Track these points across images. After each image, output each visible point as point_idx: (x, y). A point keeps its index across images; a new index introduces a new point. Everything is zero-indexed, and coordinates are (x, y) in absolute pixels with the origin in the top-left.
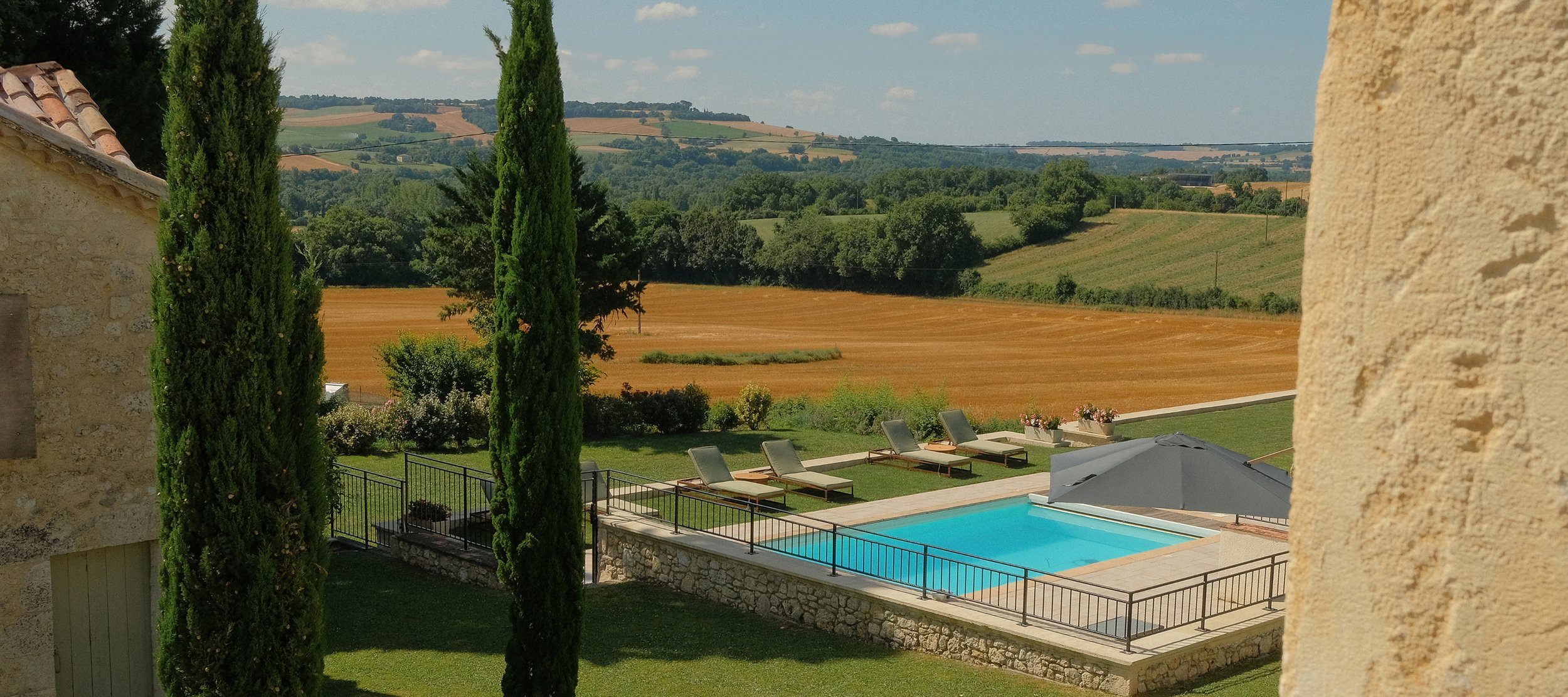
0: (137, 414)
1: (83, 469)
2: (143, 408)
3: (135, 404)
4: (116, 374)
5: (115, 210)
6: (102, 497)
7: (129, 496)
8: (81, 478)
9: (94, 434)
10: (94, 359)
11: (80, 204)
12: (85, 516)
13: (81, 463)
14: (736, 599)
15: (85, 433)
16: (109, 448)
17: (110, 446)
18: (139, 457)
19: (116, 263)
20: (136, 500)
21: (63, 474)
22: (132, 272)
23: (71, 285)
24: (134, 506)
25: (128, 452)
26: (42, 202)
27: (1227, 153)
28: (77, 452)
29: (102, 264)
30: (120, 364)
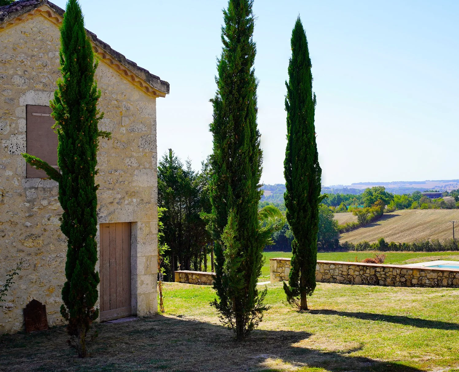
0: (130, 167)
1: (111, 188)
2: (132, 164)
3: (129, 163)
4: (123, 149)
5: (124, 82)
6: (117, 200)
7: (126, 202)
8: (111, 191)
9: (115, 173)
10: (116, 142)
11: (113, 78)
12: (112, 208)
13: (110, 185)
14: (344, 280)
15: (113, 173)
16: (120, 180)
17: (121, 180)
18: (131, 186)
19: (124, 103)
20: (129, 204)
21: (105, 189)
22: (129, 108)
23: (109, 110)
24: (128, 206)
25: (126, 183)
26: (101, 75)
27: (447, 184)
28: (109, 180)
29: (120, 103)
30: (125, 145)
